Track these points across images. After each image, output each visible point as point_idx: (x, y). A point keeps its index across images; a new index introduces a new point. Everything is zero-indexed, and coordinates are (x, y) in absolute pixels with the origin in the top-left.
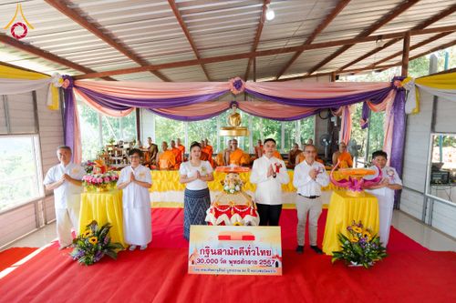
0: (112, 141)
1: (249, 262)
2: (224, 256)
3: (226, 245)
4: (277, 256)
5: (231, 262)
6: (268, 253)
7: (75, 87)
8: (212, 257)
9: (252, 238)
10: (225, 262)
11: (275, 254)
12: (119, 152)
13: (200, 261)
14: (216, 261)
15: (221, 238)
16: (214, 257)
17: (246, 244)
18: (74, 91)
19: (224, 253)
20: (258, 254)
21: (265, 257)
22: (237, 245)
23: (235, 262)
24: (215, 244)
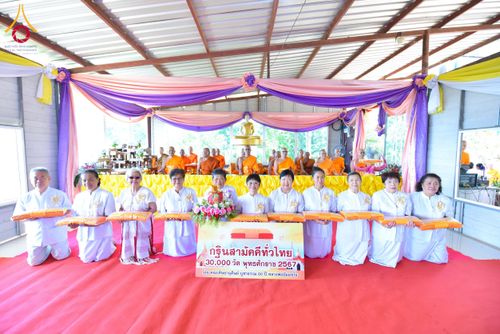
0: (115, 145)
1: (267, 264)
2: (237, 257)
3: (240, 244)
4: (299, 258)
5: (245, 264)
6: (289, 253)
7: (72, 80)
8: (223, 257)
9: (269, 236)
10: (238, 263)
11: (296, 255)
12: (122, 156)
13: (209, 262)
14: (227, 263)
15: (235, 236)
16: (226, 258)
17: (263, 243)
18: (72, 85)
19: (237, 253)
20: (277, 255)
21: (284, 259)
22: (252, 244)
23: (250, 264)
24: (227, 243)
